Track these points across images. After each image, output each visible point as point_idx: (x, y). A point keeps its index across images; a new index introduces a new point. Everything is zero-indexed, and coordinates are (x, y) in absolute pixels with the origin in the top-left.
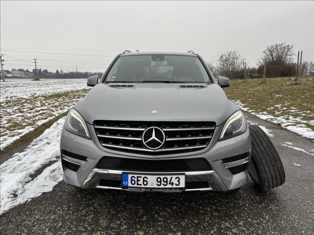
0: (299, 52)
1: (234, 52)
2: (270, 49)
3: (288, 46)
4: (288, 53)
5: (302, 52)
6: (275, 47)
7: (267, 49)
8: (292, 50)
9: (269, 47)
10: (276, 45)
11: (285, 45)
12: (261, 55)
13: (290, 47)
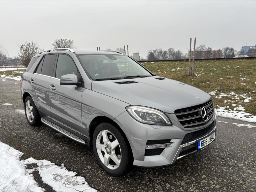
0: (98, 48)
1: (33, 43)
2: (57, 42)
3: (70, 41)
4: (70, 46)
5: (99, 48)
6: (61, 41)
7: (55, 42)
8: (73, 44)
9: (56, 41)
10: (62, 40)
11: (67, 40)
12: (52, 47)
13: (71, 42)
